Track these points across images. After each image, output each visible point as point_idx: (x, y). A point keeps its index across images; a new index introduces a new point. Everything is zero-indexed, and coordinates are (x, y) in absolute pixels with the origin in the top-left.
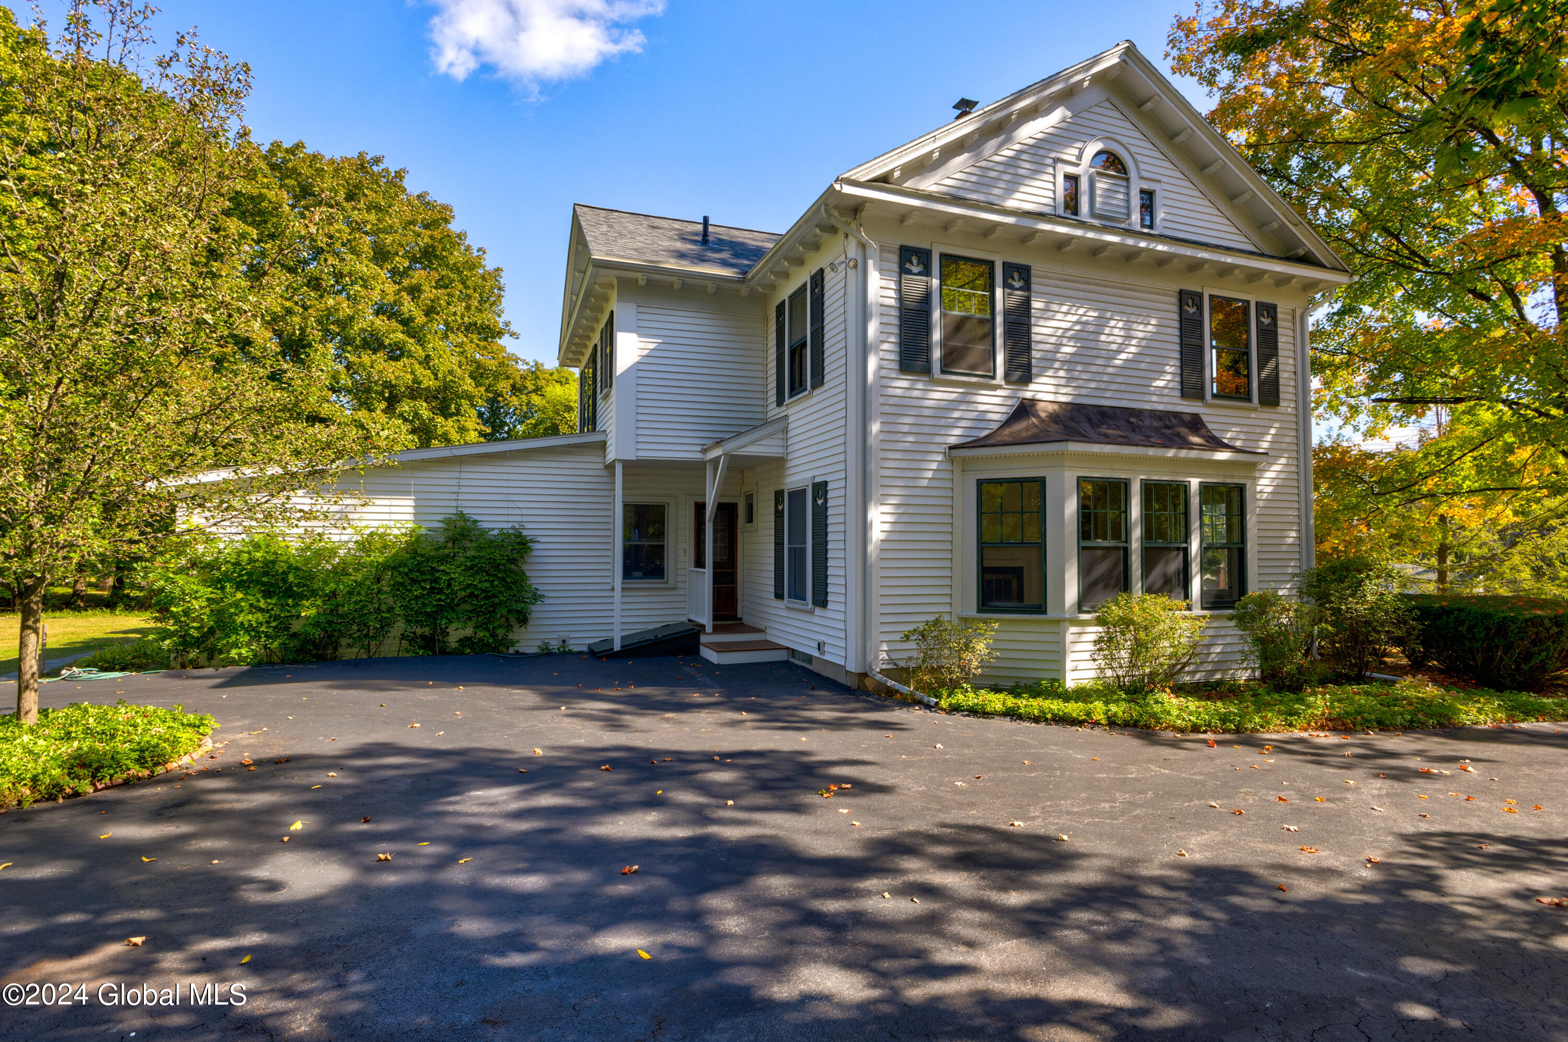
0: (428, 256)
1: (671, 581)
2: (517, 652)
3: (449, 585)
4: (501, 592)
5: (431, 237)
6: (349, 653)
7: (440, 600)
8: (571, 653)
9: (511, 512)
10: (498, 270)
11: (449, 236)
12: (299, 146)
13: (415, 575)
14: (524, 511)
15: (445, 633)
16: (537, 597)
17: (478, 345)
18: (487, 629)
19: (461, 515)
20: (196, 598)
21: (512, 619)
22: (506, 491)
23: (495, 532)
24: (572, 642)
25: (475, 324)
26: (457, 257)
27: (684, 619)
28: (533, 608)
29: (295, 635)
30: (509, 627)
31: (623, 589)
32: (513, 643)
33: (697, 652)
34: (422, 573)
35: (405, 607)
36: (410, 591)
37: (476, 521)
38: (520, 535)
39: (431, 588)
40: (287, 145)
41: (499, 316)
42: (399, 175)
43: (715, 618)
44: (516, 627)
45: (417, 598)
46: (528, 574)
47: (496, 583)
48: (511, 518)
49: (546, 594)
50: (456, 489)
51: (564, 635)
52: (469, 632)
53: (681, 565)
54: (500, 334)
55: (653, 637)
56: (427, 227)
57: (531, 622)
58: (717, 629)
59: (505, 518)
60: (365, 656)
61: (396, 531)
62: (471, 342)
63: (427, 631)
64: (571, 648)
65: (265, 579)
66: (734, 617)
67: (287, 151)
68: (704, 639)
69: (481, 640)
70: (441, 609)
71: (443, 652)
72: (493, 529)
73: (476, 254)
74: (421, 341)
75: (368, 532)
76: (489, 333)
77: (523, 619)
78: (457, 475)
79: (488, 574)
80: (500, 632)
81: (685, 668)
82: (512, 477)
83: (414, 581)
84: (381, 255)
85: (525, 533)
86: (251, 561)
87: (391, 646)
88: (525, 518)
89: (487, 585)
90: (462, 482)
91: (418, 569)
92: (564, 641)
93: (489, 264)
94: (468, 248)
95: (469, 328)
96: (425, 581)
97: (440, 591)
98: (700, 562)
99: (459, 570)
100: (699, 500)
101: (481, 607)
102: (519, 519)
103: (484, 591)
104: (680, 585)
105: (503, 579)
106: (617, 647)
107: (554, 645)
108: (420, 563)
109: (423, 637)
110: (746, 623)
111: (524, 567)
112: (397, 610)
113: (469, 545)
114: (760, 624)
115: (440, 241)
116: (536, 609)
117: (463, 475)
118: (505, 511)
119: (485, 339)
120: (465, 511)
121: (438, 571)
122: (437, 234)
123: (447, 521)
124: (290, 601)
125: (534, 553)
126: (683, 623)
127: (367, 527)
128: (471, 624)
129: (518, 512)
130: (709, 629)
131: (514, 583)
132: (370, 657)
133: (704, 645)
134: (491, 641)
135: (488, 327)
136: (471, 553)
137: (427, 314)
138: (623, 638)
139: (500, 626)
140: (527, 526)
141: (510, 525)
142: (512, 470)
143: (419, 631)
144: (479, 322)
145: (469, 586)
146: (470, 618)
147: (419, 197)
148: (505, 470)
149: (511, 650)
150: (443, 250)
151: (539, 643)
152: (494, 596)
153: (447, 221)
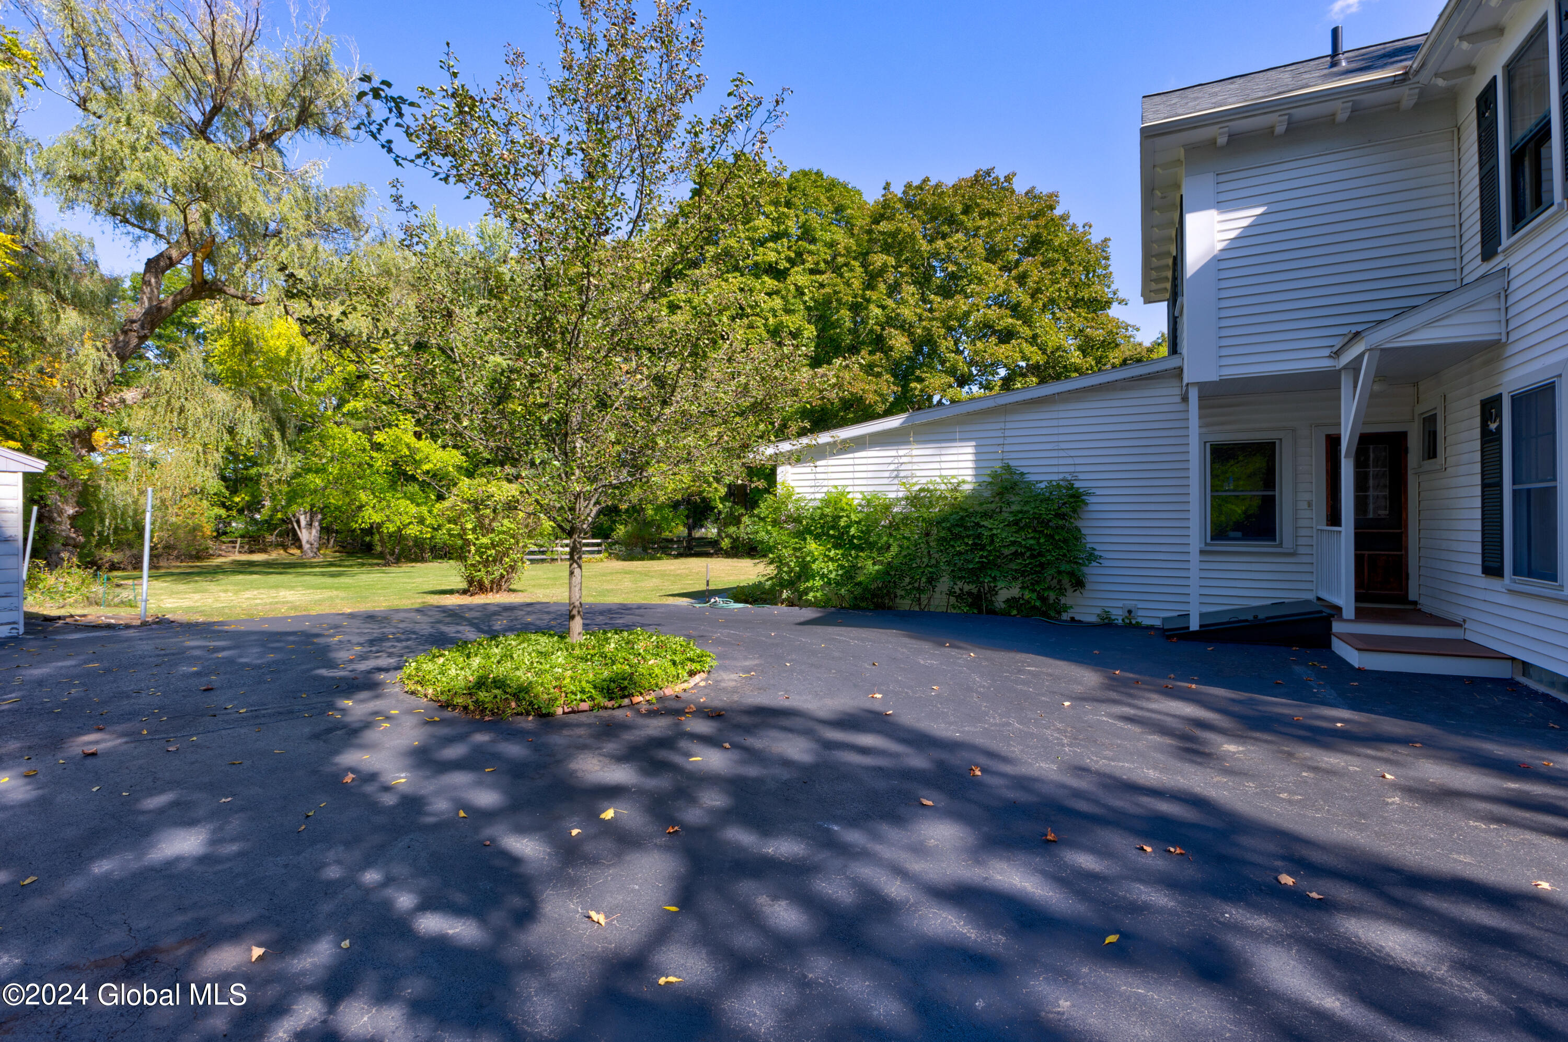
0: (1035, 244)
1: (1288, 544)
2: (1073, 619)
3: (992, 542)
4: (1048, 551)
5: (1037, 227)
6: (905, 604)
7: (981, 557)
8: (1138, 626)
9: (1062, 461)
10: (1106, 240)
11: (1052, 220)
12: (926, 180)
13: (957, 530)
14: (1078, 461)
15: (993, 591)
16: (1092, 557)
17: (1086, 318)
18: (1034, 591)
19: (1007, 468)
20: (786, 547)
21: (1066, 580)
22: (1055, 438)
23: (1042, 485)
24: (1140, 613)
25: (1083, 299)
26: (1062, 238)
27: (1310, 596)
28: (1086, 570)
29: (860, 584)
30: (1062, 591)
31: (1202, 552)
32: (1066, 608)
33: (1328, 645)
34: (966, 528)
35: (948, 563)
36: (953, 546)
37: (1022, 474)
38: (1071, 487)
39: (975, 544)
40: (916, 183)
41: (1109, 287)
42: (1008, 179)
43: (1358, 598)
44: (1070, 592)
45: (960, 553)
46: (1084, 531)
47: (1042, 540)
48: (1062, 469)
49: (1104, 555)
50: (1001, 441)
51: (1130, 604)
52: (1015, 592)
53: (1301, 523)
54: (1108, 304)
55: (1251, 618)
56: (1035, 218)
57: (1088, 586)
58: (1361, 615)
59: (1055, 469)
60: (917, 609)
61: (943, 487)
62: (1079, 316)
63: (972, 588)
64: (1139, 620)
65: (831, 532)
66: (1403, 598)
67: (917, 187)
68: (1337, 627)
69: (1028, 602)
70: (983, 567)
71: (992, 612)
72: (1041, 482)
73: (1081, 229)
74: (1028, 322)
75: (917, 488)
76: (1098, 305)
77: (1079, 584)
78: (1002, 425)
79: (1035, 531)
80: (1052, 596)
81: (1297, 669)
82: (1062, 422)
83: (957, 537)
84: (993, 254)
85: (1077, 484)
86: (823, 516)
87: (939, 600)
88: (1079, 469)
89: (1032, 542)
90: (1007, 433)
91: (961, 522)
92: (1130, 612)
93: (1095, 238)
94: (1073, 227)
95: (1076, 303)
96: (968, 536)
97: (983, 548)
98: (1334, 518)
99: (1001, 525)
100: (1332, 431)
101: (1026, 566)
102: (1072, 469)
103: (1030, 549)
104: (1302, 550)
105: (1052, 537)
106: (1194, 625)
107: (1118, 615)
108: (962, 518)
109: (970, 593)
110: (1424, 609)
111: (1079, 524)
112: (943, 566)
113: (1013, 499)
114: (1457, 614)
115: (1045, 226)
116: (1091, 572)
117: (1009, 425)
118: (1055, 462)
119: (1094, 311)
120: (1012, 463)
121: (982, 526)
122: (1042, 222)
123: (995, 475)
124: (853, 552)
125: (1091, 508)
126: (1307, 602)
127: (916, 484)
128: (1018, 584)
129: (1070, 461)
130: (1349, 611)
131: (1065, 541)
132: (922, 610)
133: (1340, 637)
134: (1038, 604)
135: (1095, 299)
136: (1015, 508)
137: (1032, 296)
138: (1202, 615)
139: (1049, 588)
140: (1081, 476)
141: (1061, 476)
142: (1062, 415)
143: (967, 588)
144: (1086, 296)
145: (1014, 543)
146: (1015, 579)
147: (1027, 194)
148: (1055, 415)
149: (1065, 616)
150: (1048, 234)
151: (1099, 611)
152: (1040, 554)
153: (1052, 208)
